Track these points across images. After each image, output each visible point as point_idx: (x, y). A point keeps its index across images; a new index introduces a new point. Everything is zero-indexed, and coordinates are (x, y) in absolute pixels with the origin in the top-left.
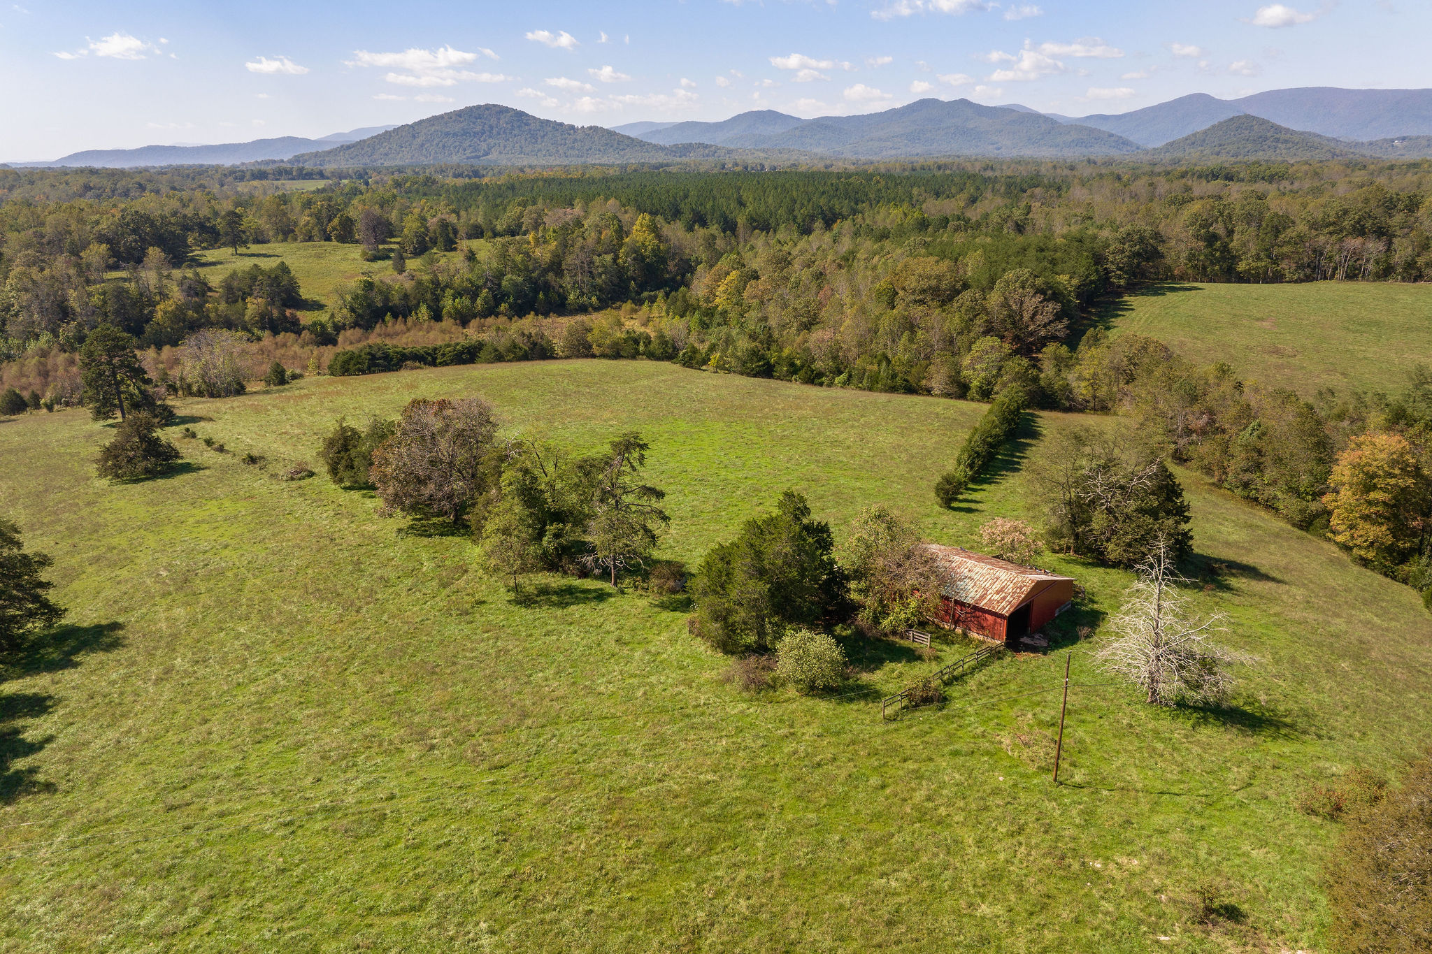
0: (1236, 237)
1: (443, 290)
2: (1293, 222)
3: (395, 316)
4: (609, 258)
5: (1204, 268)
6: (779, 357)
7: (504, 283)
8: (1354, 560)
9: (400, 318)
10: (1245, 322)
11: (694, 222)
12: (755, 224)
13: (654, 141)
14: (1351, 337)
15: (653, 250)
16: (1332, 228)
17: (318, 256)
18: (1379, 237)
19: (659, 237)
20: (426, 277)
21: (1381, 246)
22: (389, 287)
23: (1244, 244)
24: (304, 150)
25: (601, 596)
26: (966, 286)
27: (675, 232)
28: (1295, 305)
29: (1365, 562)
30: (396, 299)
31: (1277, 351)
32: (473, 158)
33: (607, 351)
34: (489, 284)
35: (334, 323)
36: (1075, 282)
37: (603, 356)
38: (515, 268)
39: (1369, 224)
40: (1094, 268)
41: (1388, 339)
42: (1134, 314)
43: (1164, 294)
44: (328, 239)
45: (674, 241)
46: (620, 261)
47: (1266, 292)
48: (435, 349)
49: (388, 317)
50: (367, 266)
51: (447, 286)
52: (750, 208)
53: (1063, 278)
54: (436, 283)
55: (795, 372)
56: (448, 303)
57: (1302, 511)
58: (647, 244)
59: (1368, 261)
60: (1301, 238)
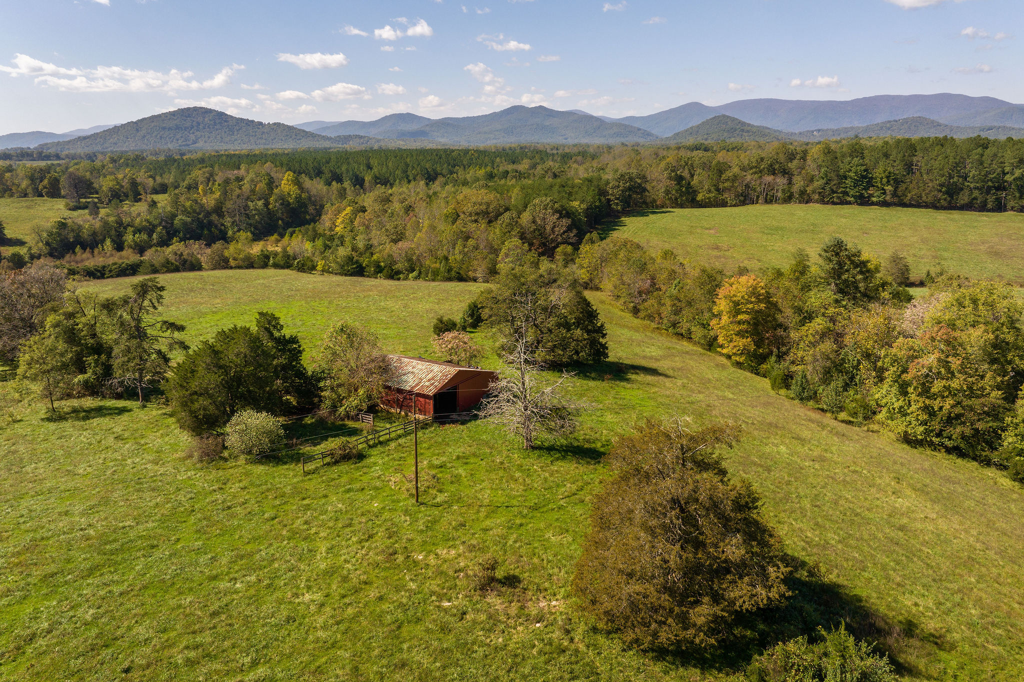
0: (695, 177)
1: (125, 228)
2: (730, 167)
3: (84, 248)
4: (260, 203)
5: (676, 199)
6: (369, 261)
7: (176, 222)
8: (733, 365)
9: (88, 249)
10: (698, 231)
11: (333, 180)
12: (378, 181)
13: (324, 134)
14: (765, 237)
15: (296, 198)
16: (754, 170)
17: (28, 207)
18: (783, 175)
19: (301, 188)
20: (111, 219)
21: (785, 181)
22: (80, 226)
23: (701, 182)
24: (49, 141)
25: (122, 411)
26: (507, 209)
27: (316, 186)
28: (732, 219)
29: (739, 365)
30: (85, 234)
31: (717, 248)
32: (184, 145)
33: (241, 263)
34: (164, 223)
35: (31, 254)
36: (584, 206)
37: (239, 267)
38: (185, 212)
39: (777, 167)
40: (597, 197)
41: (788, 238)
42: (625, 228)
43: (648, 216)
44: (41, 195)
45: (314, 192)
46: (271, 206)
47: (714, 212)
48: (104, 267)
49: (78, 249)
50: (67, 213)
51: (128, 225)
52: (375, 170)
53: (576, 204)
54: (120, 223)
55: (381, 272)
56: (129, 238)
57: (705, 337)
58: (292, 193)
59: (777, 191)
60: (735, 178)
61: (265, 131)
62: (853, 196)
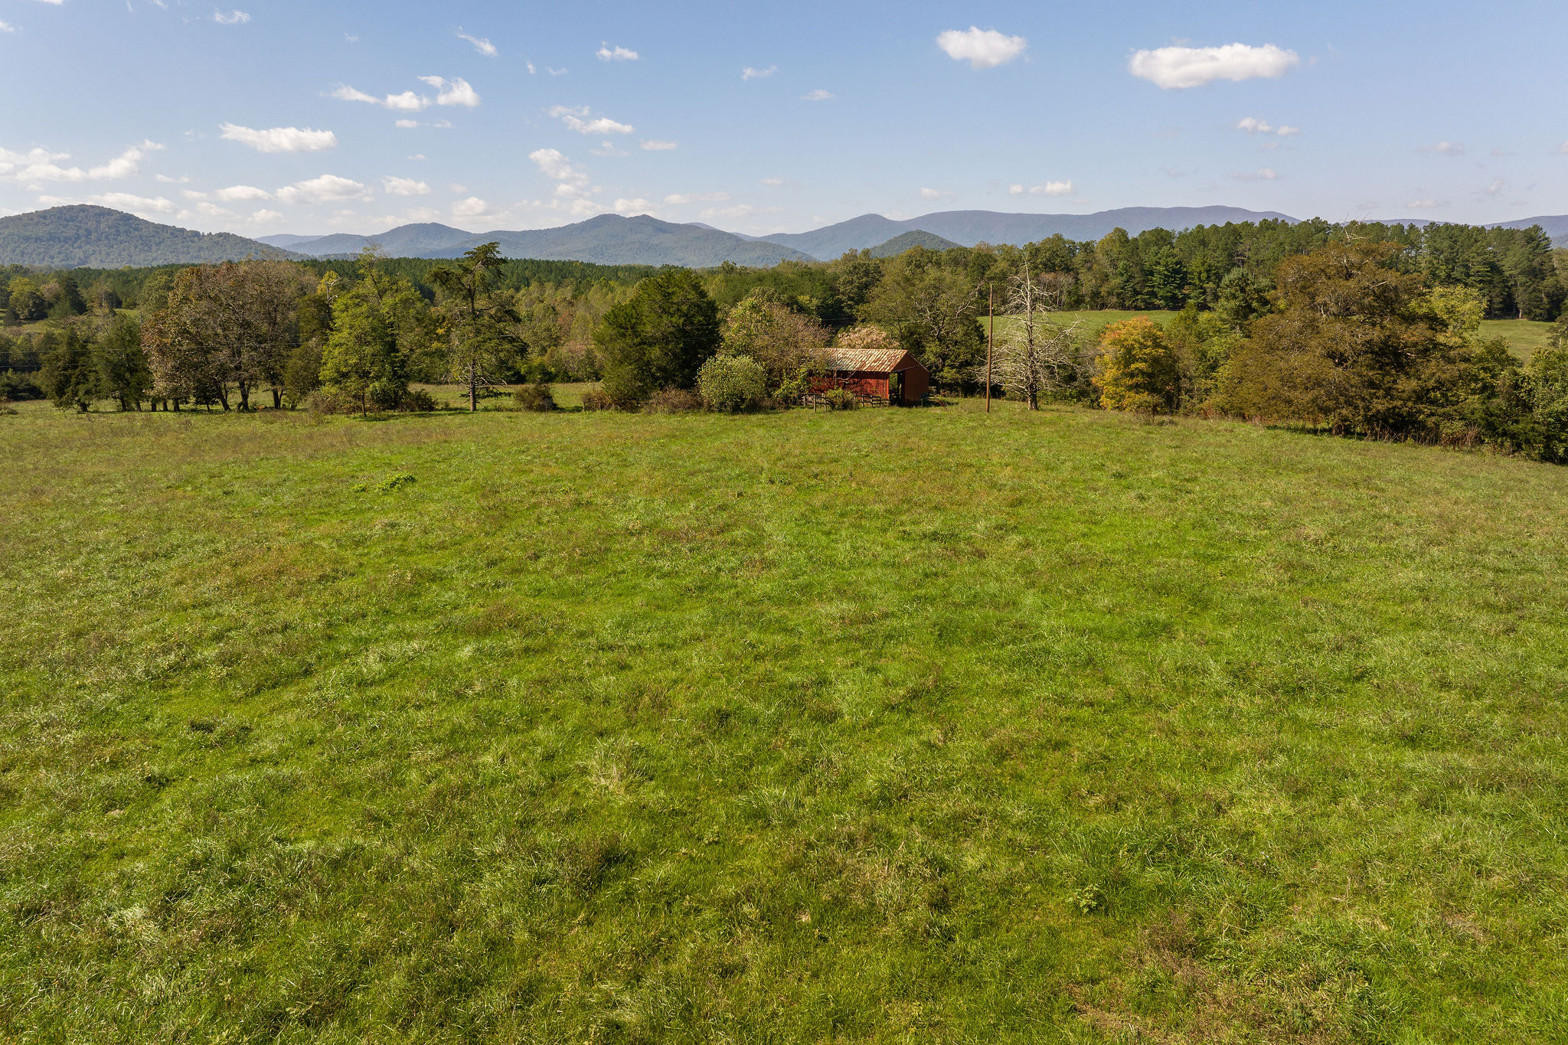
18: (1067, 272)
21: (1071, 280)
39: (1057, 261)
59: (1061, 293)
61: (204, 246)
62: (1163, 298)
